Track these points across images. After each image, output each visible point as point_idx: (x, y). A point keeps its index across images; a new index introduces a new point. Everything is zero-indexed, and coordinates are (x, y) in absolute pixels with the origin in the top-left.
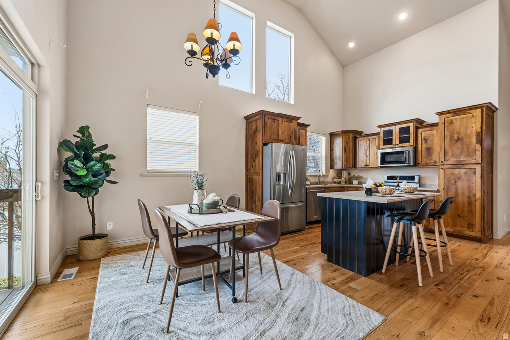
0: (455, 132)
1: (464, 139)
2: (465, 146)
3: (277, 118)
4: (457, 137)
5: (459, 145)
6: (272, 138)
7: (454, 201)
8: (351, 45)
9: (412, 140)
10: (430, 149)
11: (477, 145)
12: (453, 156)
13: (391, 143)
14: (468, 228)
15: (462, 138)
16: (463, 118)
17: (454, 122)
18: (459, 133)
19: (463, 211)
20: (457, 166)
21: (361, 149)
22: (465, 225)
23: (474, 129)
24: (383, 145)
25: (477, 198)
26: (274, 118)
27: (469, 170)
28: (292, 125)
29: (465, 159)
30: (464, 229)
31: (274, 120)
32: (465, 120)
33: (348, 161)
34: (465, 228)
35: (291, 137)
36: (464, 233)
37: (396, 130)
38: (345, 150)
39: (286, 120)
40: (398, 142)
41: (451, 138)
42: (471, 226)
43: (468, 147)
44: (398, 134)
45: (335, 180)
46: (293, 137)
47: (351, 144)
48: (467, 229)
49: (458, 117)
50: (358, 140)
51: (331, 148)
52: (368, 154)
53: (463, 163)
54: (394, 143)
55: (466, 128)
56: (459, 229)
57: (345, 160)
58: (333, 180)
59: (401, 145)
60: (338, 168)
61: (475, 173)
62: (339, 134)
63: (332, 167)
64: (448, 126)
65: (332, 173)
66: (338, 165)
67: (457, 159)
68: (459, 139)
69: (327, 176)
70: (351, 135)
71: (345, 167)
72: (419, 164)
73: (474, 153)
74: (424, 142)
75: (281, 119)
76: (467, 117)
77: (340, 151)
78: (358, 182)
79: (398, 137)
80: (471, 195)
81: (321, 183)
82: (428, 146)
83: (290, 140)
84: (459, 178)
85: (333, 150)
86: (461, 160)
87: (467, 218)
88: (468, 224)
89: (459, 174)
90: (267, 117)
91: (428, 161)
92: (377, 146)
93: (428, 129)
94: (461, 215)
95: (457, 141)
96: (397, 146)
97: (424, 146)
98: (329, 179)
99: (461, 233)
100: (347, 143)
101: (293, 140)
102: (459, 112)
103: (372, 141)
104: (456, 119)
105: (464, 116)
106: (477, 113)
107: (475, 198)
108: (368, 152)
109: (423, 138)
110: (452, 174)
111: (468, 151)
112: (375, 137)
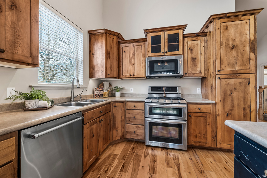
0: (230, 39)
1: (239, 46)
2: (240, 55)
4: (232, 45)
5: (234, 52)
7: (231, 114)
9: (180, 48)
10: (195, 59)
11: (251, 53)
12: (228, 65)
13: (160, 51)
15: (237, 45)
16: (238, 24)
17: (229, 28)
18: (234, 40)
20: (233, 75)
21: (125, 56)
23: (248, 36)
24: (151, 52)
25: (252, 110)
27: (244, 80)
29: (240, 68)
32: (239, 26)
33: (113, 70)
37: (164, 36)
38: (108, 55)
40: (166, 49)
41: (227, 45)
43: (242, 55)
44: (166, 40)
45: (96, 93)
47: (115, 49)
49: (233, 23)
50: (122, 46)
51: (90, 51)
52: (133, 62)
53: (239, 72)
54: (162, 50)
55: (241, 35)
57: (109, 68)
58: (93, 93)
59: (169, 53)
60: (101, 77)
61: (249, 83)
62: (102, 34)
63: (92, 76)
64: (223, 32)
65: (92, 84)
66: (100, 74)
67: (232, 68)
68: (234, 47)
69: (86, 88)
70: (115, 38)
71: (108, 77)
72: (186, 74)
73: (248, 62)
74: (189, 51)
76: (241, 23)
77: (102, 56)
78: (121, 94)
79: (166, 44)
80: (246, 107)
81: (75, 99)
82: (193, 56)
84: (235, 89)
85: (93, 54)
86: (236, 69)
89: (234, 84)
91: (193, 72)
92: (143, 54)
93: (193, 38)
95: (232, 49)
96: (165, 54)
97: (190, 56)
98: (89, 92)
100: (111, 47)
102: (234, 18)
103: (137, 48)
104: (231, 25)
105: (239, 22)
106: (251, 20)
107: (250, 110)
108: (133, 60)
109: (188, 48)
110: (227, 84)
111: (243, 60)
112: (142, 43)
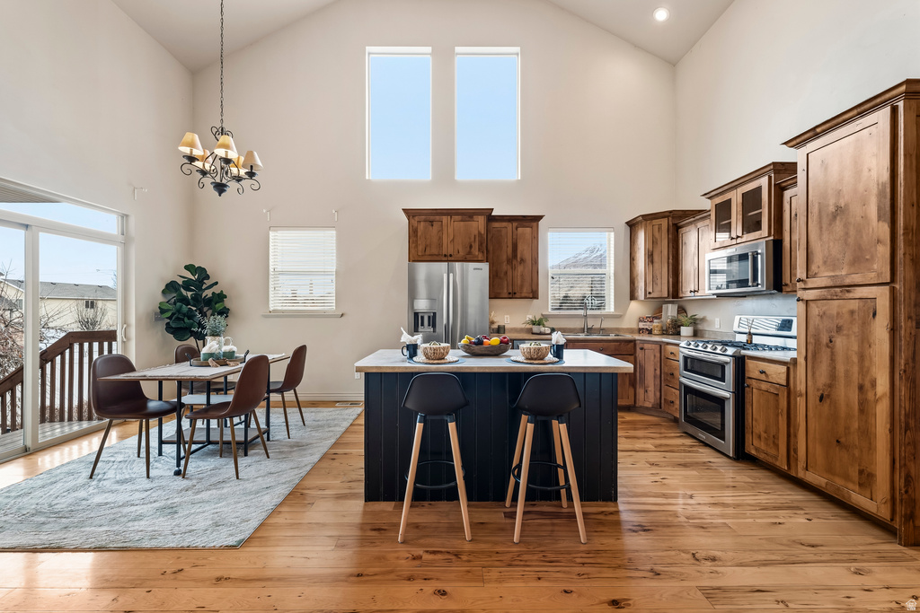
0: (829, 191)
1: (851, 208)
2: (852, 232)
3: (437, 218)
4: (835, 205)
5: (838, 227)
6: (427, 252)
7: (828, 396)
8: (661, 15)
9: (765, 222)
11: (881, 223)
12: (825, 262)
14: (860, 485)
15: (846, 205)
17: (827, 161)
18: (839, 193)
19: (847, 428)
20: (833, 290)
21: (686, 252)
22: (854, 474)
23: (874, 173)
25: (879, 394)
26: (432, 218)
27: (860, 303)
28: (474, 224)
29: (851, 270)
30: (851, 486)
31: (432, 222)
33: (658, 283)
34: (853, 482)
35: (471, 247)
36: (850, 496)
38: (650, 257)
39: (459, 218)
40: (739, 230)
41: (822, 210)
42: (866, 480)
43: (859, 232)
44: (740, 208)
46: (476, 246)
47: (665, 242)
48: (857, 488)
50: (681, 231)
51: (631, 254)
52: (696, 263)
53: (847, 282)
54: (733, 233)
56: (839, 482)
57: (651, 280)
58: (638, 325)
59: (745, 237)
61: (874, 314)
62: (641, 223)
63: (633, 296)
65: (635, 309)
66: (639, 292)
67: (833, 271)
68: (839, 211)
69: (620, 317)
70: (664, 222)
71: (649, 297)
72: (786, 285)
73: (873, 252)
74: (794, 224)
75: (445, 219)
76: (857, 140)
77: (642, 260)
78: (694, 331)
79: (740, 217)
80: (867, 385)
81: (590, 331)
83: (470, 253)
84: (839, 329)
85: (633, 259)
86: (844, 272)
87: (857, 453)
88: (861, 472)
89: (838, 314)
90: (416, 218)
94: (842, 440)
95: (834, 217)
96: (739, 240)
99: (843, 497)
100: (654, 242)
101: (475, 251)
103: (702, 232)
105: (852, 138)
106: (881, 122)
107: (875, 395)
109: (793, 215)
110: (823, 316)
111: (859, 246)
112: (708, 221)
